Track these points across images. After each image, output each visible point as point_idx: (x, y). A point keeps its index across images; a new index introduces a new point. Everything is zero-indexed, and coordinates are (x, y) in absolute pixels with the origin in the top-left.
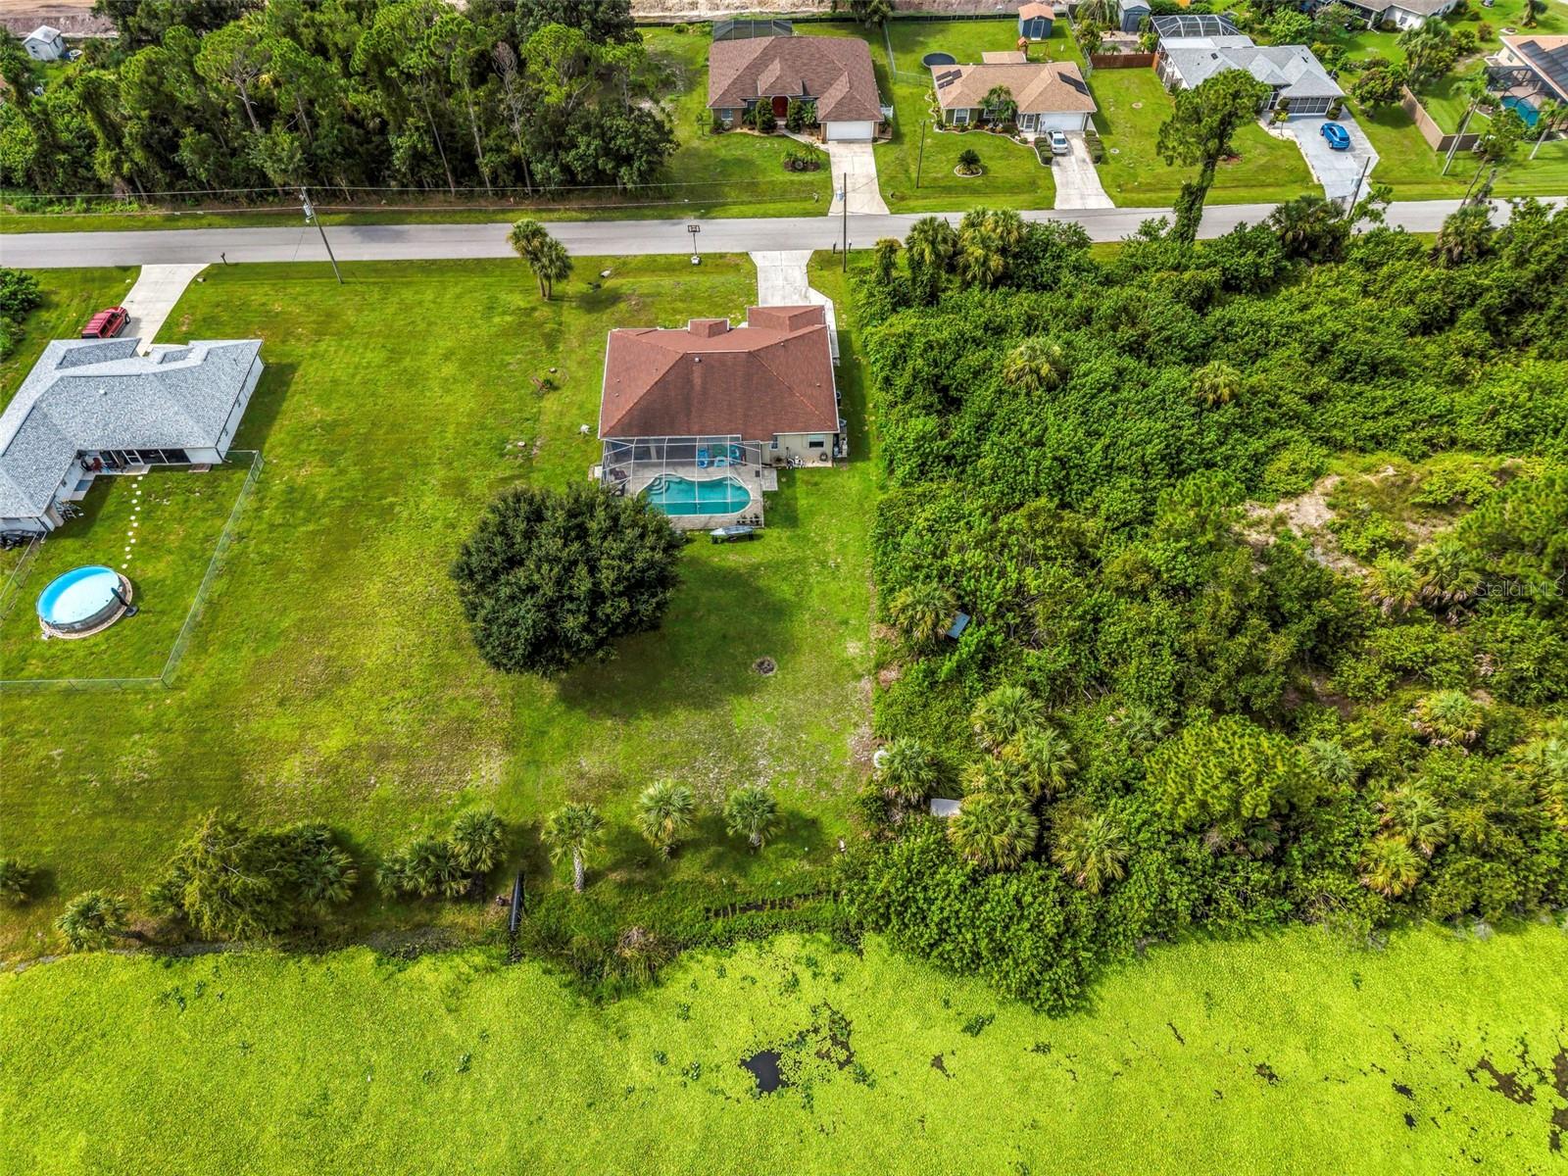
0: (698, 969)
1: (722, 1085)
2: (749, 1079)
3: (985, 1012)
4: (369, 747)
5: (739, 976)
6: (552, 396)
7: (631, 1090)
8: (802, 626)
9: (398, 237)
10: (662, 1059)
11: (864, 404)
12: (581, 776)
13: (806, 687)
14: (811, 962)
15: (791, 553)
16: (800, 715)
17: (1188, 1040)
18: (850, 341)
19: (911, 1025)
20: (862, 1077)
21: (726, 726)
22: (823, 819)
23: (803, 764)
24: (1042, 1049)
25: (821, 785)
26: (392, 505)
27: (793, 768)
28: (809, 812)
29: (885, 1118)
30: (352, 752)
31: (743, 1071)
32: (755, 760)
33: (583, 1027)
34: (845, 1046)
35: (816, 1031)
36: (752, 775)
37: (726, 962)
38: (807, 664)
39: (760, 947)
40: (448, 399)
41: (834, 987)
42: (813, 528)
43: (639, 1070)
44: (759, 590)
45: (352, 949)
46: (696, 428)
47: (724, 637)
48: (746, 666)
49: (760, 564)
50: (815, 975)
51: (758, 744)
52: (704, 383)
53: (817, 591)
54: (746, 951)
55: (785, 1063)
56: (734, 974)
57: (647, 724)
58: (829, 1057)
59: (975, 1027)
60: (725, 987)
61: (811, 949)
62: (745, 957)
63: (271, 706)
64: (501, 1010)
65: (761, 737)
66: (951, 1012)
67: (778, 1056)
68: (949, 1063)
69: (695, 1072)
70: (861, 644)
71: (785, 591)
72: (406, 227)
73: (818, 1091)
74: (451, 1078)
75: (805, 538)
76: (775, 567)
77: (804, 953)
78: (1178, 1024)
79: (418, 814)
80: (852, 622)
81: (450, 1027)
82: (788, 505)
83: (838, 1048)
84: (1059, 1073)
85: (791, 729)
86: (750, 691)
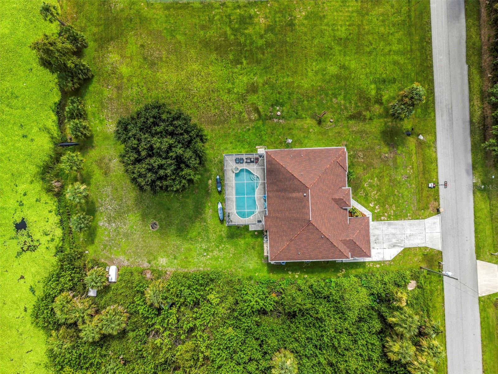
0: (51, 203)
1: (17, 212)
2: (19, 221)
3: (36, 294)
4: (122, 83)
5: (49, 217)
6: (314, 123)
7: (17, 186)
8: (174, 241)
10: (25, 195)
11: (307, 273)
12: (110, 160)
13: (144, 241)
14: (53, 240)
15: (212, 236)
16: (132, 239)
17: (27, 354)
19: (33, 270)
20: (19, 254)
21: (129, 211)
22: (94, 246)
23: (113, 240)
24: (25, 310)
25: (105, 246)
26: (242, 63)
27: (111, 236)
28: (96, 241)
29: (7, 260)
30: (121, 77)
31: (21, 219)
32: (115, 222)
33: (33, 169)
34: (28, 250)
35: (32, 241)
36: (109, 221)
37: (53, 213)
38: (155, 242)
39: (58, 224)
40: (310, 74)
41: (45, 247)
42: (227, 245)
43: (22, 188)
44: (193, 222)
45: (60, 94)
46: (271, 195)
47: (169, 209)
48: (154, 218)
49: (207, 223)
50: (48, 241)
51: (121, 223)
52: (293, 198)
53: (192, 247)
54: (57, 219)
55: (23, 231)
56: (49, 215)
58: (24, 244)
59: (32, 290)
60: (46, 213)
61: (57, 240)
62: (54, 219)
63: (140, 42)
64: (40, 144)
65: (124, 224)
66: (36, 283)
67: (25, 229)
68: (22, 281)
69: (21, 204)
70: (164, 264)
71: (193, 234)
73: (15, 241)
74: (21, 132)
75: (221, 242)
76: (206, 229)
77: (56, 238)
78: (32, 353)
79: (97, 106)
80: (176, 261)
81: (35, 129)
82: (241, 234)
83: (27, 247)
84: (18, 314)
85: (127, 236)
86: (143, 220)
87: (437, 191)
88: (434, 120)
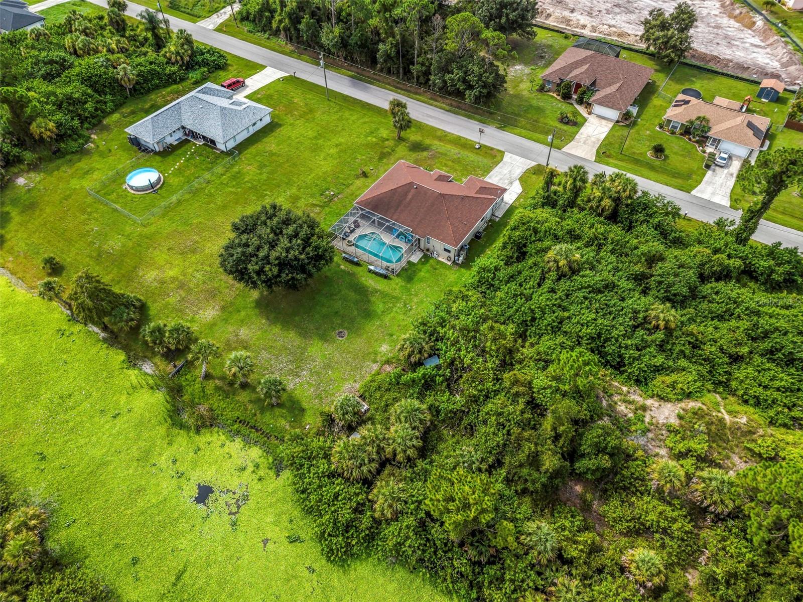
0: (214, 438)
1: (184, 487)
2: (195, 492)
3: (303, 535)
4: (180, 282)
5: (227, 451)
6: (363, 179)
7: (155, 465)
8: (372, 327)
9: (365, 89)
10: (175, 462)
11: (492, 244)
12: (237, 336)
13: (350, 352)
14: (257, 466)
15: (397, 293)
16: (336, 363)
18: (513, 213)
19: (270, 518)
20: (234, 524)
21: (304, 349)
22: (308, 412)
23: (319, 384)
24: (311, 570)
25: (319, 397)
27: (314, 383)
28: (305, 405)
29: (227, 546)
30: (174, 279)
31: (196, 488)
32: (302, 370)
33: (162, 430)
34: (239, 507)
35: (234, 493)
36: (296, 375)
37: (228, 443)
38: (358, 343)
39: (245, 446)
40: (322, 163)
41: (256, 481)
42: (416, 287)
43: (163, 461)
44: (369, 301)
45: (121, 351)
46: (395, 217)
47: (337, 312)
48: (334, 329)
49: (379, 291)
50: (253, 472)
51: (309, 364)
52: (412, 199)
53: (392, 315)
54: (238, 443)
55: (213, 496)
56: (226, 449)
57: (276, 330)
58: (229, 507)
59: (294, 540)
60: (219, 452)
61: (261, 460)
62: (235, 446)
64: (142, 405)
65: (313, 362)
66: (290, 526)
67: (212, 492)
68: (270, 546)
69: (181, 475)
70: (389, 348)
71: (379, 307)
72: (372, 86)
73: (213, 517)
74: (109, 416)
75: (409, 290)
76: (384, 295)
77: (258, 460)
79: (174, 315)
80: (394, 337)
81: (123, 399)
82: (414, 272)
83: (235, 506)
84: (308, 586)
85: (328, 366)
86: (326, 341)
87: (485, 146)
88: (427, 125)
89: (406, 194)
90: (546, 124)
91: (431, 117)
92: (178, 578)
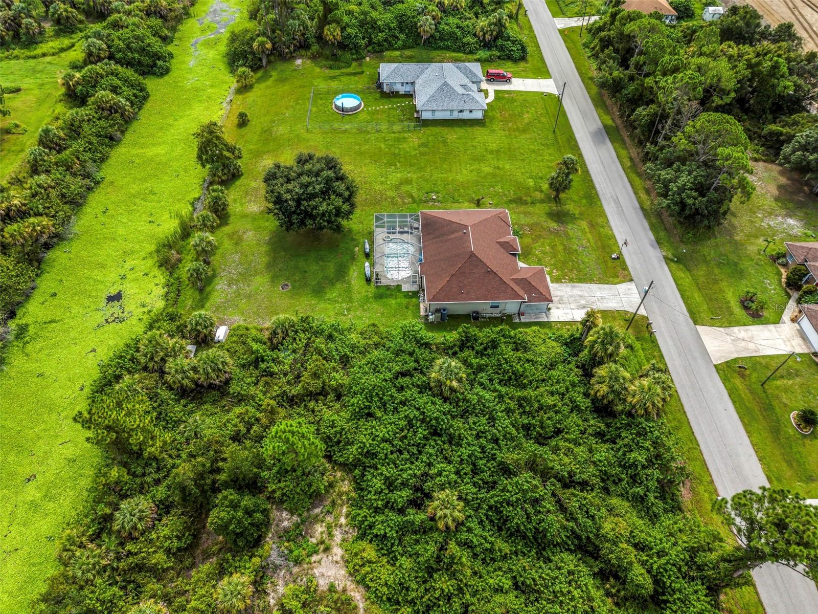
0: (161, 277)
1: (116, 285)
2: (114, 293)
5: (153, 290)
6: (472, 205)
7: (125, 262)
8: (307, 301)
9: (598, 143)
10: (132, 269)
12: (244, 233)
13: (270, 301)
14: (150, 312)
15: (356, 297)
16: (255, 300)
17: (60, 447)
18: (541, 327)
19: (112, 343)
20: (100, 326)
21: (256, 274)
22: (203, 309)
23: (230, 301)
24: (82, 388)
26: (395, 165)
27: (229, 297)
28: (208, 304)
31: (118, 291)
32: (237, 284)
33: (152, 249)
34: (113, 321)
35: (123, 312)
36: (229, 284)
37: (160, 286)
38: (283, 301)
39: (162, 296)
40: (465, 172)
41: (138, 318)
42: (374, 305)
43: (131, 263)
44: (333, 284)
45: (202, 192)
46: (427, 243)
47: (305, 272)
48: (287, 280)
49: (350, 285)
50: (144, 312)
51: (244, 285)
52: (452, 239)
53: (329, 307)
54: (162, 291)
55: (116, 303)
56: (155, 288)
57: (264, 249)
58: (111, 316)
60: (151, 285)
61: (155, 311)
62: (160, 291)
65: (248, 286)
67: (118, 301)
68: (91, 355)
69: (124, 278)
71: (333, 294)
72: (609, 143)
73: (101, 313)
74: (149, 219)
75: (366, 302)
76: (349, 290)
77: (155, 309)
79: (241, 194)
81: (166, 217)
82: (392, 295)
83: (113, 319)
84: (70, 393)
85: (249, 297)
86: (273, 282)
87: (624, 262)
88: (601, 206)
89: (453, 233)
90: (722, 291)
91: (617, 201)
92: (50, 322)
